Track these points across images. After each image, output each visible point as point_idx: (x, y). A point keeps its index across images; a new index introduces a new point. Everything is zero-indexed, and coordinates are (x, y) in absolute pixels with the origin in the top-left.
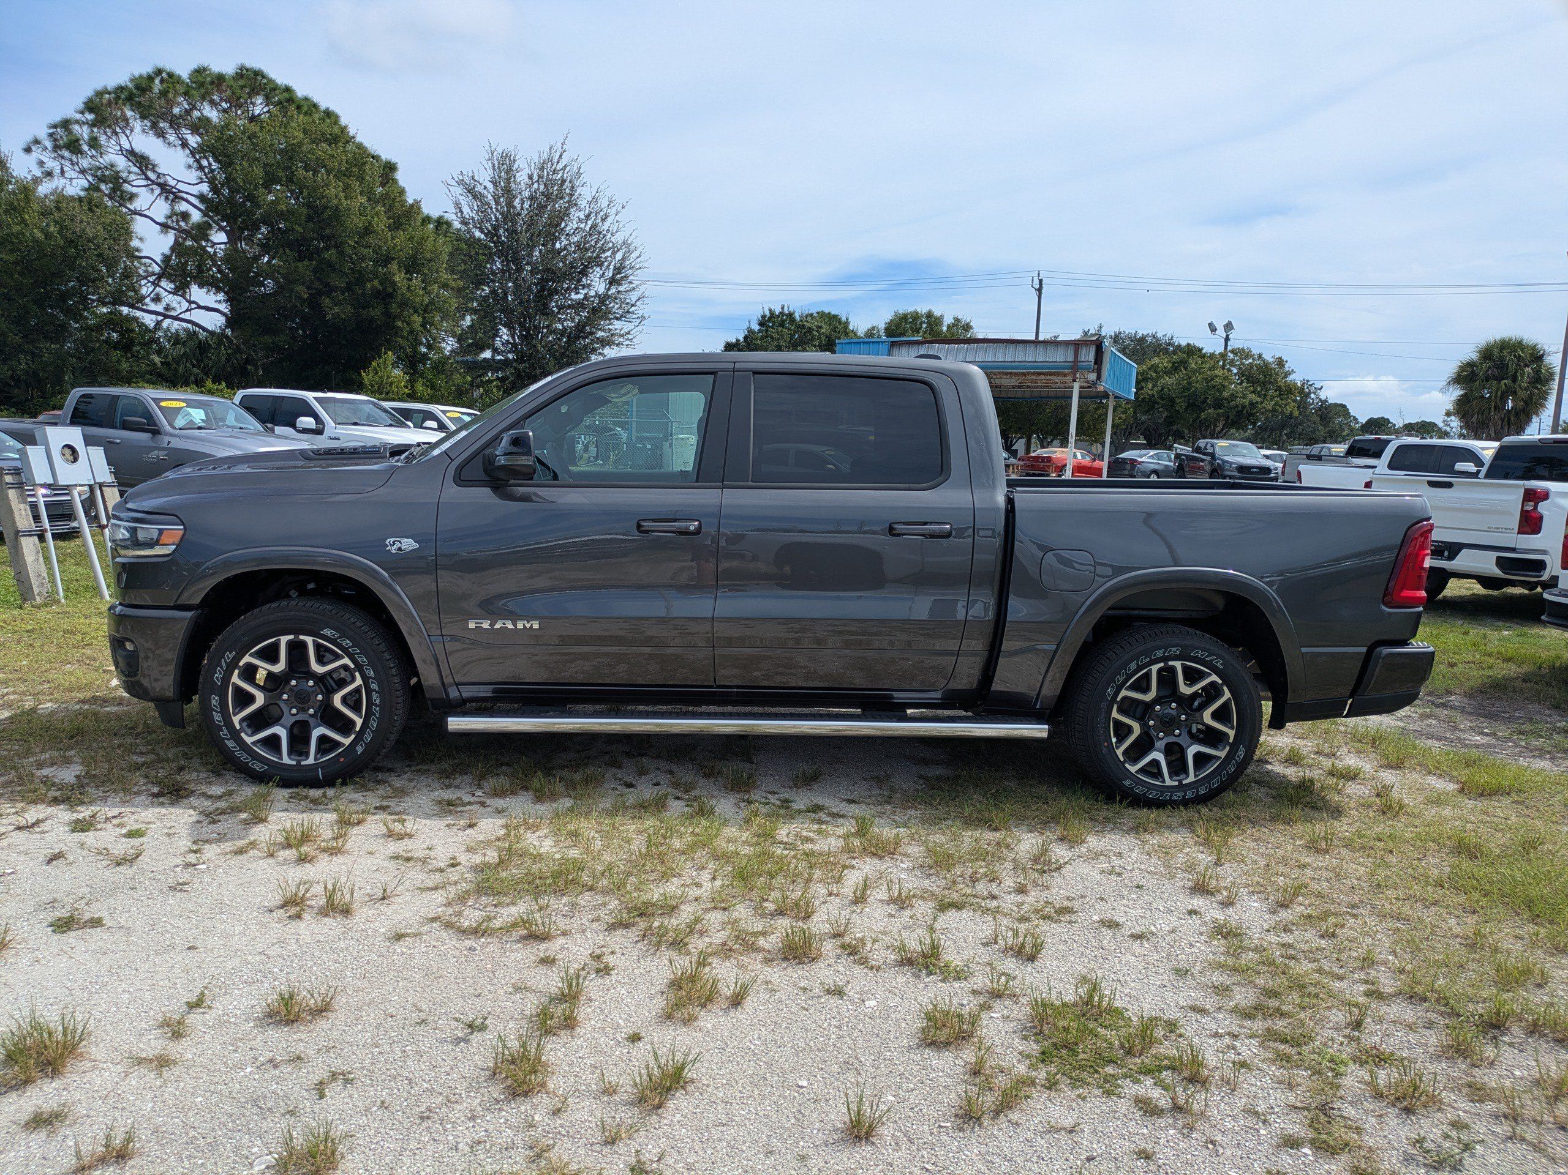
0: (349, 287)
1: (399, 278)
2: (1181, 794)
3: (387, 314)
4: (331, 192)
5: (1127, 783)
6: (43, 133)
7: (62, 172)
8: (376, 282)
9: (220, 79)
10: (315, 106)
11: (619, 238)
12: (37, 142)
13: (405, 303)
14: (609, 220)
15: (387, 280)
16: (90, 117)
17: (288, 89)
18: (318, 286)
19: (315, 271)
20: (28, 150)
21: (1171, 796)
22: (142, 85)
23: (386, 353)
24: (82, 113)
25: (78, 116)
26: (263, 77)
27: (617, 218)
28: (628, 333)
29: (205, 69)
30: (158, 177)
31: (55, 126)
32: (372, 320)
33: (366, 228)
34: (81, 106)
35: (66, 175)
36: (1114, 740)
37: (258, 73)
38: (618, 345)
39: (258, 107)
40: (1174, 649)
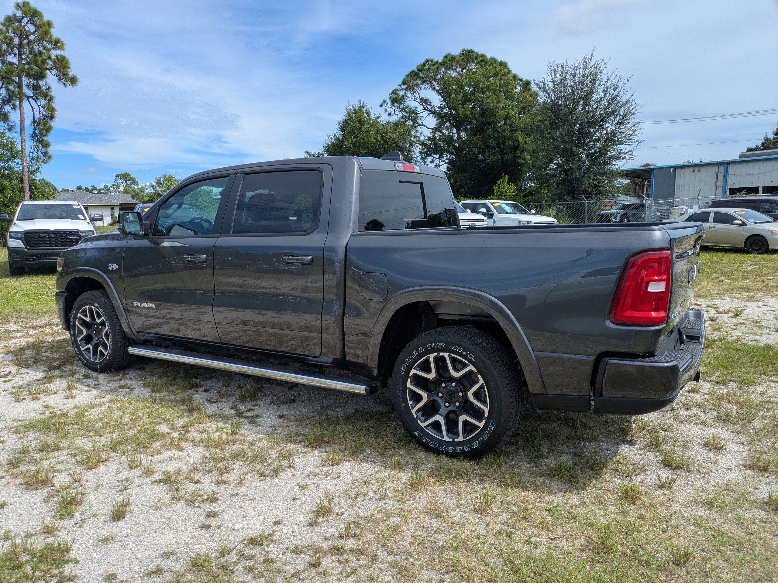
0: (498, 146)
1: (521, 138)
2: (451, 448)
3: (515, 156)
4: (489, 101)
5: (417, 433)
6: (387, 97)
7: (395, 112)
8: (510, 142)
9: (452, 59)
10: (495, 61)
11: (624, 99)
12: (384, 102)
13: (524, 150)
14: (618, 90)
15: (516, 140)
16: (404, 87)
17: (482, 56)
18: (484, 147)
19: (482, 140)
20: (381, 106)
21: (445, 449)
22: (421, 69)
23: (504, 176)
24: (400, 86)
25: (399, 88)
26: (472, 52)
27: (624, 88)
28: (630, 151)
29: (448, 55)
30: (432, 107)
31: (392, 94)
32: (508, 161)
33: (506, 116)
34: (400, 83)
35: (396, 113)
36: (410, 403)
37: (470, 51)
38: (623, 158)
39: (473, 67)
40: (440, 344)
